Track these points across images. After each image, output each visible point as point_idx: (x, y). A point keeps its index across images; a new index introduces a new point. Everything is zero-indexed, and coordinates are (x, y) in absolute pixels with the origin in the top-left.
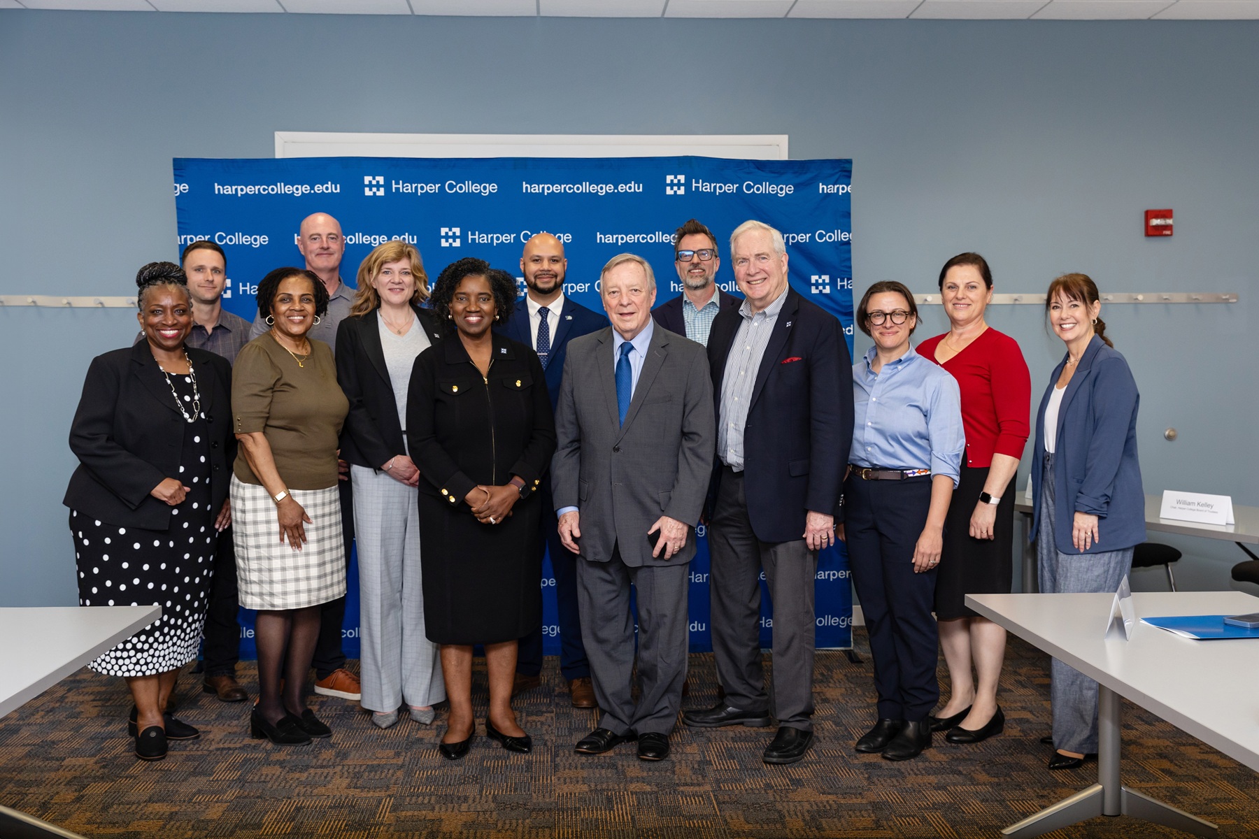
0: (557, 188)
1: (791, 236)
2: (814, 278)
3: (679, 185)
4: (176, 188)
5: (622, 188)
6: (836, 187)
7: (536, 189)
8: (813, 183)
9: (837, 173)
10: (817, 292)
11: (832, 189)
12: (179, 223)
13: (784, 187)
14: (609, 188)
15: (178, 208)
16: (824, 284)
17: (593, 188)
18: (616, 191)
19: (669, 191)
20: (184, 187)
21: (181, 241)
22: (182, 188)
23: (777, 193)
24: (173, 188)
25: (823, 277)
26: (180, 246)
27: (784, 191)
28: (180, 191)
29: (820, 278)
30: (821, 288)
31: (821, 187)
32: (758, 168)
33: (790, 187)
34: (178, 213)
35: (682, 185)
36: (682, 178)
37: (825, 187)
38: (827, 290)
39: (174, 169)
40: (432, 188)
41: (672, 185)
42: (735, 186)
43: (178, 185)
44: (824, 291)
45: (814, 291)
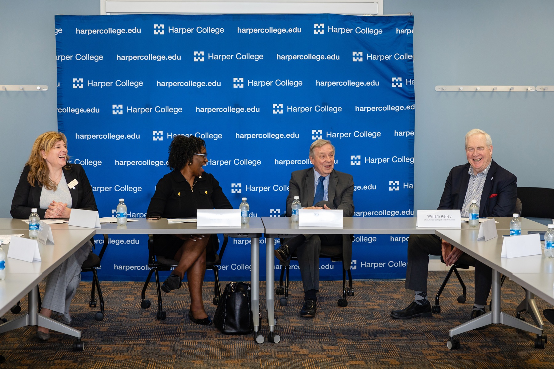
0: (255, 31)
1: (381, 56)
2: (393, 79)
3: (321, 29)
4: (56, 30)
5: (290, 30)
6: (405, 30)
7: (244, 31)
8: (393, 28)
9: (406, 23)
10: (395, 86)
11: (403, 31)
12: (57, 49)
13: (377, 30)
14: (284, 30)
15: (57, 41)
16: (399, 82)
17: (275, 31)
18: (287, 32)
19: (316, 32)
20: (60, 30)
21: (58, 59)
22: (59, 31)
23: (374, 33)
24: (55, 31)
25: (398, 78)
26: (57, 60)
27: (377, 33)
28: (58, 32)
29: (397, 79)
30: (397, 84)
31: (397, 30)
32: (364, 20)
33: (381, 31)
34: (57, 44)
35: (323, 29)
36: (323, 25)
37: (399, 30)
38: (401, 85)
39: (55, 21)
40: (189, 31)
41: (317, 29)
42: (351, 30)
43: (57, 29)
44: (399, 86)
45: (393, 86)
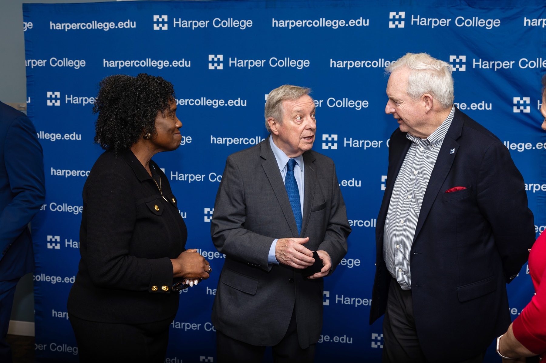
0: (299, 23)
1: (496, 63)
2: (516, 100)
3: (400, 20)
4: (24, 25)
5: (352, 23)
6: (540, 20)
7: (282, 24)
8: (519, 17)
9: (541, 8)
10: (518, 111)
11: (536, 22)
12: (26, 50)
13: (492, 21)
14: (342, 23)
15: (26, 40)
16: (525, 105)
17: (328, 23)
18: (347, 25)
19: (391, 25)
20: (29, 25)
21: (27, 64)
22: (28, 25)
23: (485, 26)
24: (23, 26)
25: (525, 99)
26: (27, 67)
27: (491, 25)
28: (27, 28)
29: (522, 99)
30: (522, 108)
31: (525, 20)
32: (469, 5)
33: (497, 21)
34: (26, 44)
35: (403, 20)
36: (403, 14)
37: (529, 21)
38: (528, 110)
39: (24, 12)
40: (203, 24)
41: (394, 20)
42: (448, 21)
43: (26, 23)
44: (525, 111)
45: (516, 110)
